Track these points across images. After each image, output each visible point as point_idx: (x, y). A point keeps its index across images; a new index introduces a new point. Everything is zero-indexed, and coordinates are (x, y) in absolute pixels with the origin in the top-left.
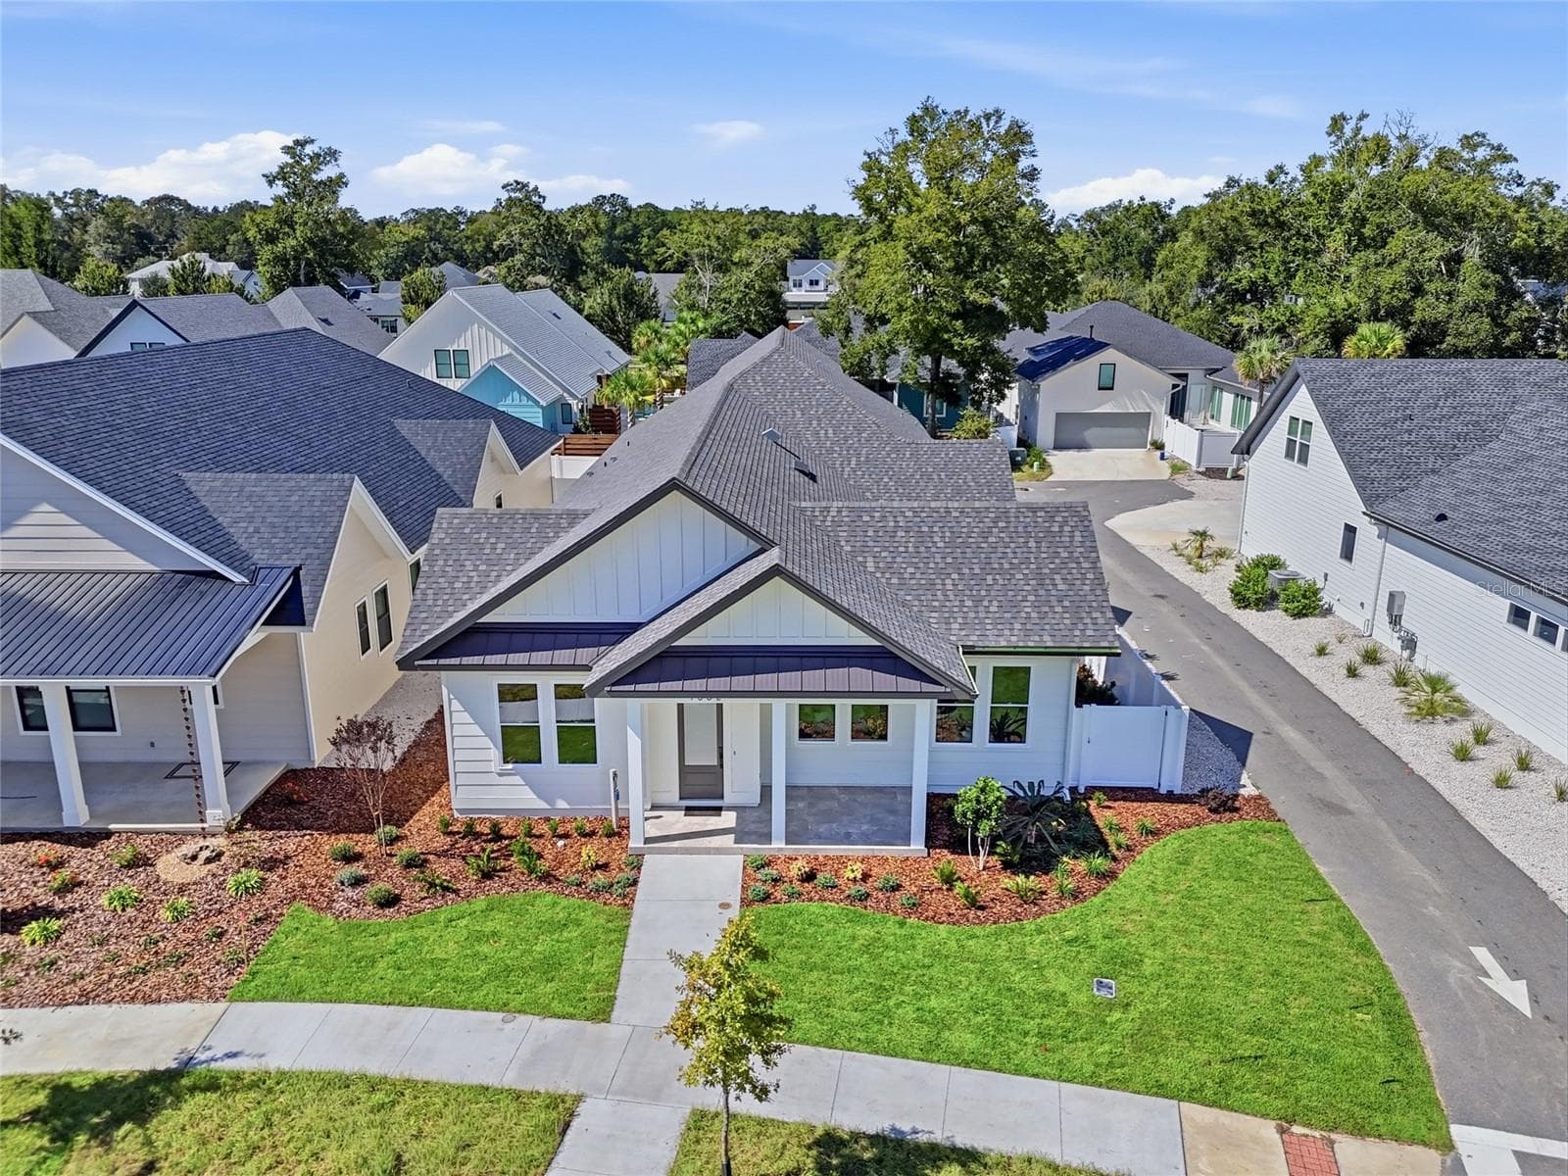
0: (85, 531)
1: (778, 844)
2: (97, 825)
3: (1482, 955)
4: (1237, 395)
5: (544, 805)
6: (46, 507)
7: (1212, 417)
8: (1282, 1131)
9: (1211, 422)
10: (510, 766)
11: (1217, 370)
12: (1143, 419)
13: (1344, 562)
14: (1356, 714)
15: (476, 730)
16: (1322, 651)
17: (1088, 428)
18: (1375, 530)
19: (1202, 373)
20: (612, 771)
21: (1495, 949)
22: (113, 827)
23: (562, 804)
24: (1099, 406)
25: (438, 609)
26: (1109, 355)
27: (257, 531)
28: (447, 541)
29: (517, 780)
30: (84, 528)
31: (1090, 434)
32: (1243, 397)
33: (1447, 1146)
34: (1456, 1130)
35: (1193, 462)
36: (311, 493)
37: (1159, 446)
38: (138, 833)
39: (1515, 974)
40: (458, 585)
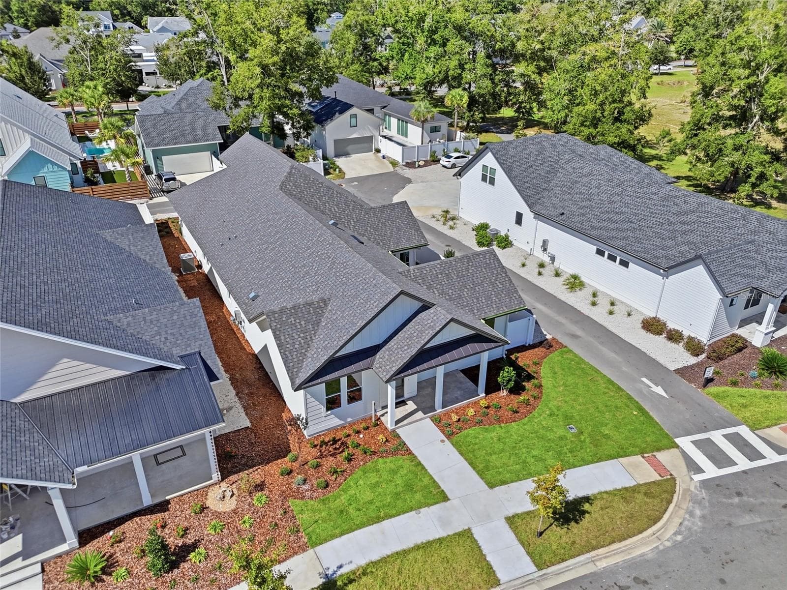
0: (88, 366)
1: (439, 411)
2: (158, 500)
3: (644, 379)
4: (399, 120)
5: (342, 422)
6: (65, 360)
7: (386, 128)
8: (643, 457)
9: (385, 130)
10: (329, 412)
11: (385, 107)
12: (370, 139)
13: (517, 225)
14: (552, 292)
15: (317, 403)
16: (524, 265)
17: (348, 145)
18: (532, 215)
19: (379, 108)
20: (373, 402)
21: (646, 377)
22: (167, 498)
23: (349, 420)
24: (352, 134)
25: (295, 360)
26: (353, 111)
27: (166, 339)
28: (279, 326)
29: (333, 416)
30: (88, 365)
31: (350, 148)
32: (403, 121)
33: (677, 446)
34: (676, 440)
35: (400, 160)
36: (182, 313)
37: (378, 151)
38: (182, 496)
39: (657, 385)
40: (297, 346)
